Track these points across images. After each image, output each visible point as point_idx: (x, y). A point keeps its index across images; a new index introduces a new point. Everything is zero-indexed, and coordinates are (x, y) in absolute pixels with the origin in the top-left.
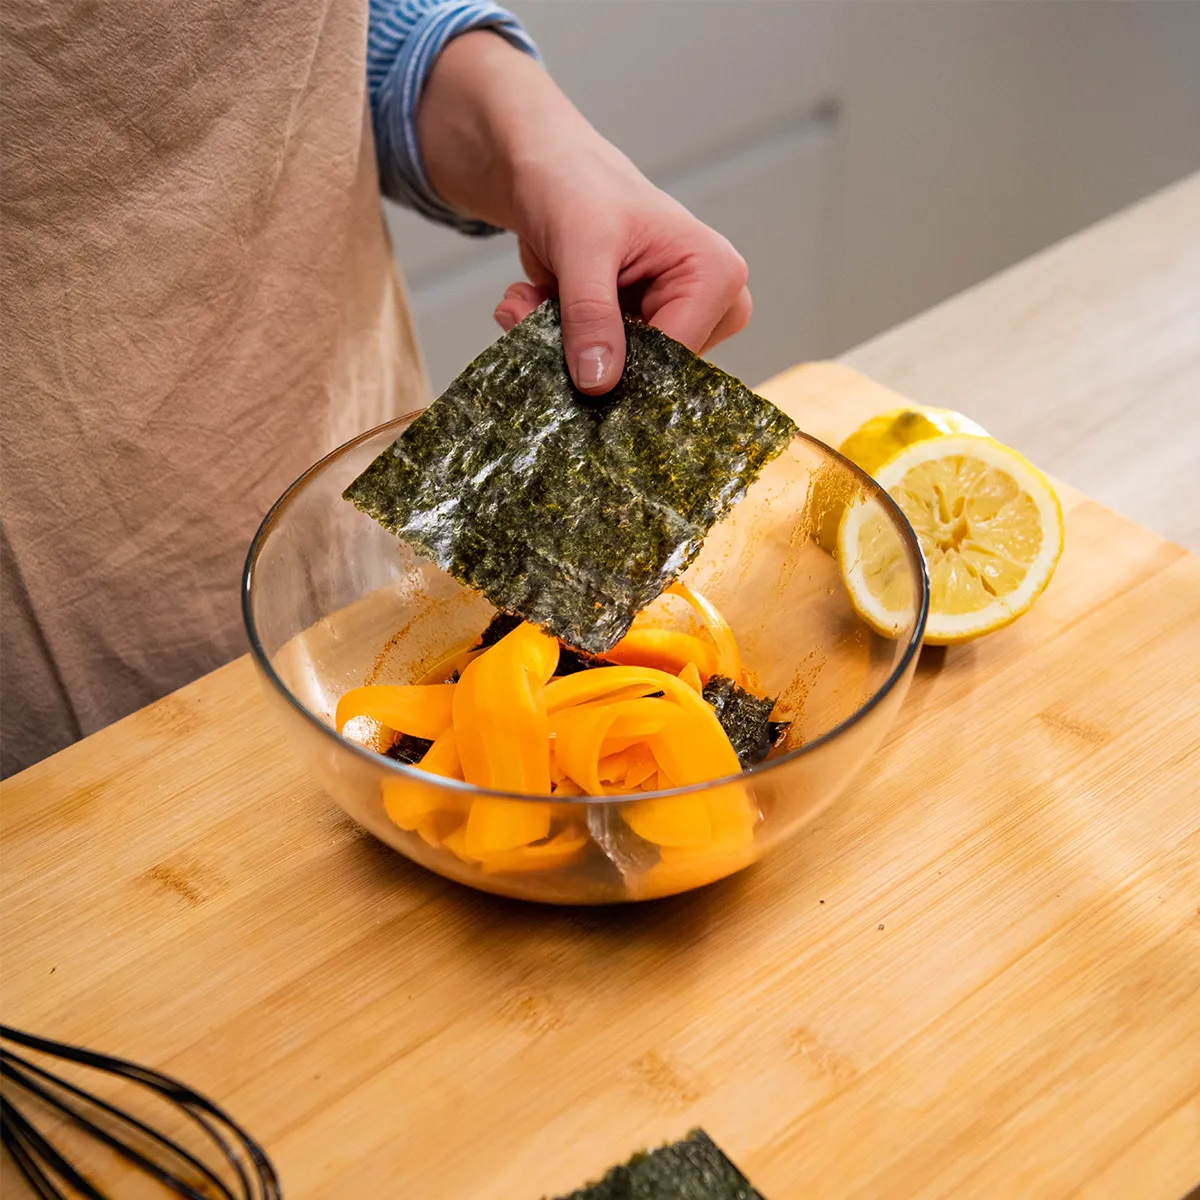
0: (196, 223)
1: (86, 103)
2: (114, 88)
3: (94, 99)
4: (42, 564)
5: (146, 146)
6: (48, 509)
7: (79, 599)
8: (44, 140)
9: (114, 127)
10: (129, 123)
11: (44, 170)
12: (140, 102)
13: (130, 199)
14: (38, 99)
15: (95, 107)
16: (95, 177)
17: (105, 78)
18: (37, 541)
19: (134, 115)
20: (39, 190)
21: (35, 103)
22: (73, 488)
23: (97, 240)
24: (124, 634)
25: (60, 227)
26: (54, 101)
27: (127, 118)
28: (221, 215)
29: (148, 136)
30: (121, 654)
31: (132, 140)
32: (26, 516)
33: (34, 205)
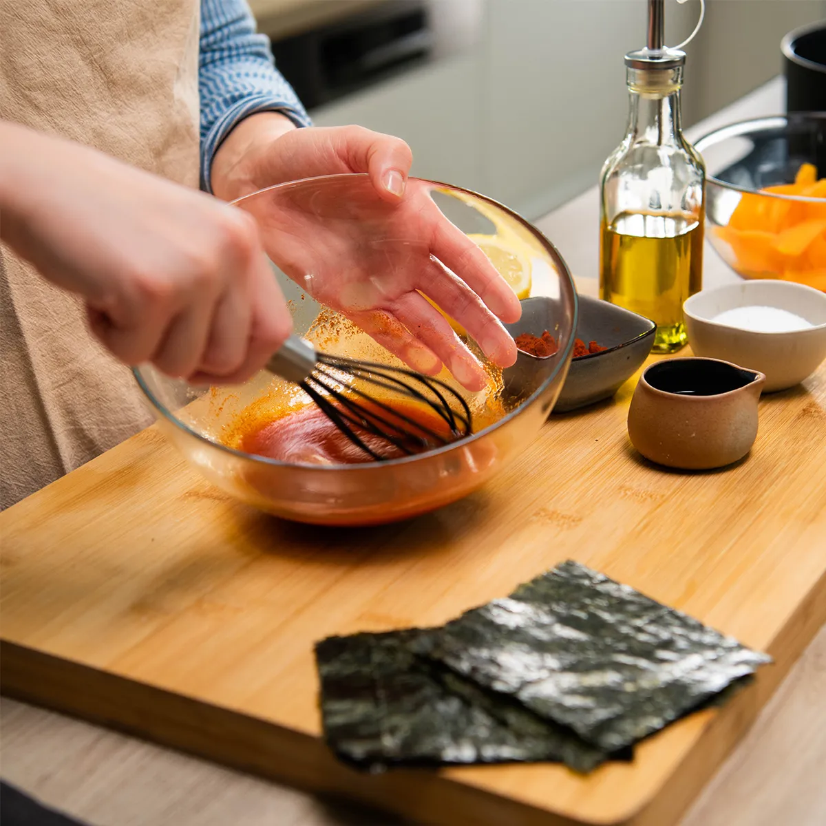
0: (129, 137)
1: (68, 35)
2: (84, 29)
3: (73, 34)
4: (43, 356)
5: (102, 78)
6: (46, 316)
7: (64, 384)
8: (45, 52)
9: (84, 59)
10: (92, 58)
11: (46, 74)
12: (98, 45)
13: (95, 113)
14: (42, 21)
15: (73, 40)
16: (75, 90)
17: (78, 20)
18: (41, 339)
19: (95, 53)
20: (44, 87)
21: (40, 24)
22: (59, 303)
23: (78, 136)
24: (88, 413)
25: (56, 120)
26: (51, 27)
27: (91, 53)
28: (141, 133)
29: (103, 71)
30: (85, 427)
31: (93, 71)
32: (34, 320)
33: (40, 97)
